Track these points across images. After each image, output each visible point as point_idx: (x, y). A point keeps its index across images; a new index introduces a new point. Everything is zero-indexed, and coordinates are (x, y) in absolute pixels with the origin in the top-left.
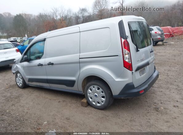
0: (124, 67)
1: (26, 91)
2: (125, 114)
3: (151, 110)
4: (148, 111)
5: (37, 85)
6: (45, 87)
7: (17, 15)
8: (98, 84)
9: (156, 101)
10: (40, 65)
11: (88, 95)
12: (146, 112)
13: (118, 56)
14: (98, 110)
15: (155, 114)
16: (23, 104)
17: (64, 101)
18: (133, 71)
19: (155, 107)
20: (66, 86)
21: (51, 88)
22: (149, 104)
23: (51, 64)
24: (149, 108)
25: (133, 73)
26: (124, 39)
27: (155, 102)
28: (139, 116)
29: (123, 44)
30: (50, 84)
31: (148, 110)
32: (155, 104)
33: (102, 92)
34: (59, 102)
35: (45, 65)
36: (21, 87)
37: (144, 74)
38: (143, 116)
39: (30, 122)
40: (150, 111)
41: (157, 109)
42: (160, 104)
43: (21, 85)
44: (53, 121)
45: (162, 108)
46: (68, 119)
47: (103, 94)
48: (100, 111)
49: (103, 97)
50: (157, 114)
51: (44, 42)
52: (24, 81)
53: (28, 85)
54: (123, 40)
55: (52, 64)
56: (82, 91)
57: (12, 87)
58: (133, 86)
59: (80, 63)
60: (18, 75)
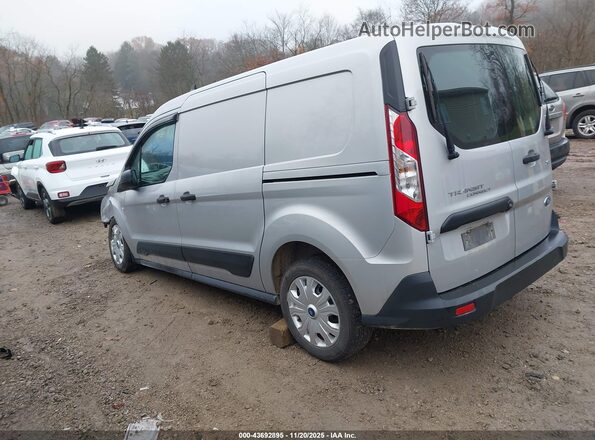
0: (396, 214)
1: (134, 280)
2: (407, 388)
3: (508, 381)
4: (495, 386)
5: (161, 266)
6: (179, 273)
7: (169, 43)
8: (316, 270)
9: (540, 348)
10: (164, 200)
11: (291, 307)
12: (486, 386)
13: (374, 174)
14: (321, 363)
15: (519, 397)
16: (107, 323)
17: (226, 322)
18: (430, 232)
19: (530, 370)
20: (229, 273)
21: (194, 277)
22: (507, 359)
23: (189, 198)
24: (503, 371)
25: (428, 238)
26: (397, 110)
27: (535, 351)
28: (457, 399)
29: (392, 128)
30: (191, 264)
31: (498, 382)
32: (534, 362)
33: (331, 302)
34: (211, 323)
35: (175, 201)
36: (120, 267)
37: (486, 245)
38: (471, 402)
39: (103, 380)
40: (502, 384)
41: (532, 380)
42: (553, 363)
43: (121, 260)
44: (168, 386)
45: (556, 378)
46: (214, 383)
47: (334, 310)
48: (325, 365)
49: (333, 319)
50: (528, 400)
51: (173, 126)
52: (127, 250)
53: (137, 262)
54: (393, 116)
55: (192, 198)
56: (274, 292)
57: (101, 265)
58: (431, 285)
59: (263, 196)
60: (115, 230)
